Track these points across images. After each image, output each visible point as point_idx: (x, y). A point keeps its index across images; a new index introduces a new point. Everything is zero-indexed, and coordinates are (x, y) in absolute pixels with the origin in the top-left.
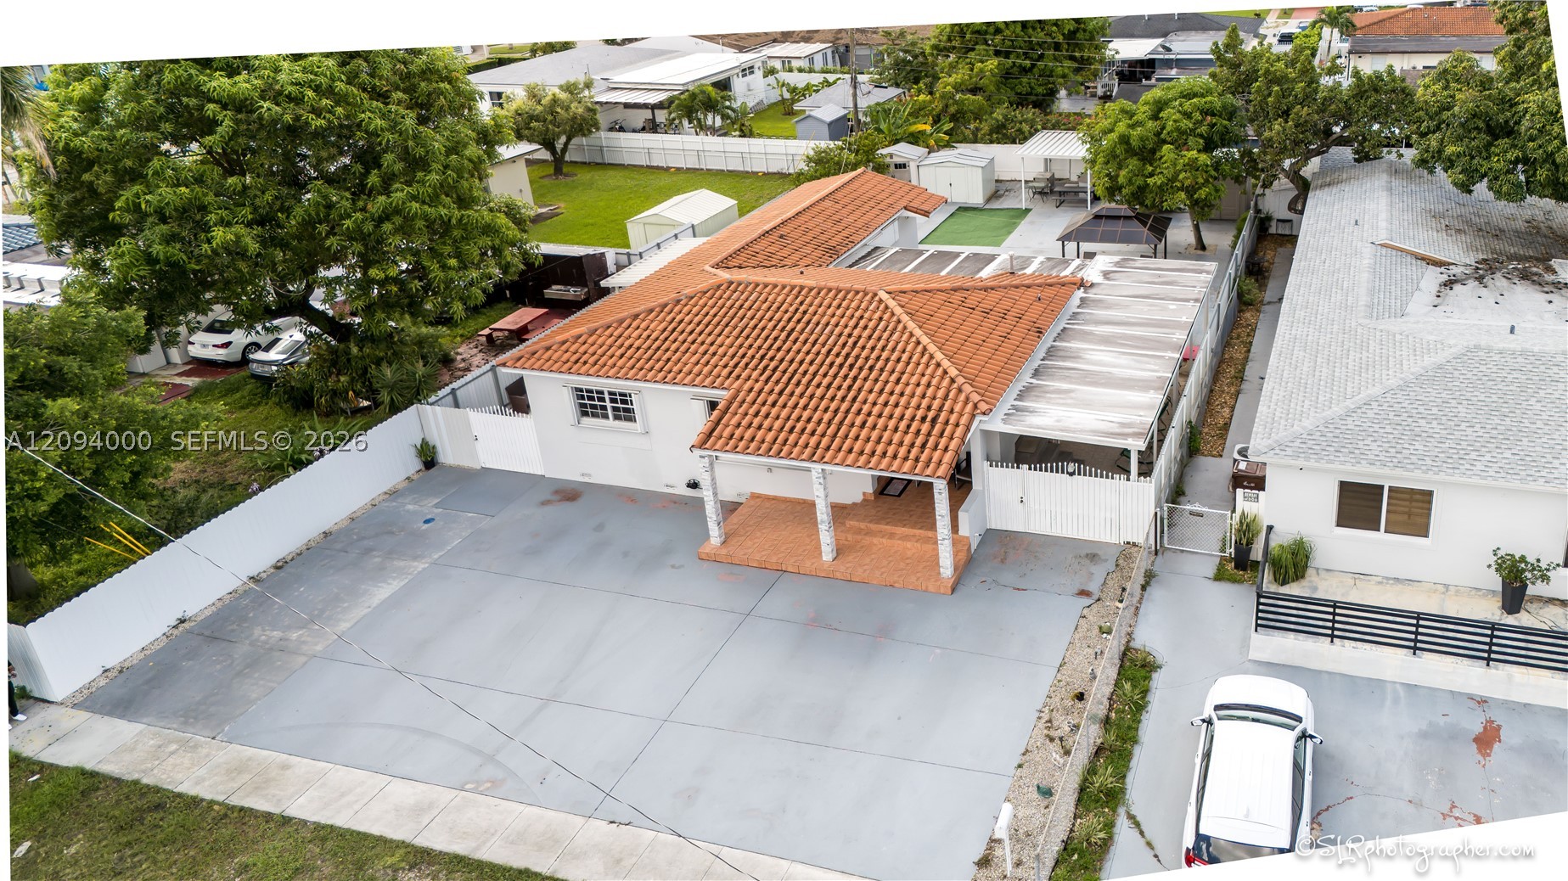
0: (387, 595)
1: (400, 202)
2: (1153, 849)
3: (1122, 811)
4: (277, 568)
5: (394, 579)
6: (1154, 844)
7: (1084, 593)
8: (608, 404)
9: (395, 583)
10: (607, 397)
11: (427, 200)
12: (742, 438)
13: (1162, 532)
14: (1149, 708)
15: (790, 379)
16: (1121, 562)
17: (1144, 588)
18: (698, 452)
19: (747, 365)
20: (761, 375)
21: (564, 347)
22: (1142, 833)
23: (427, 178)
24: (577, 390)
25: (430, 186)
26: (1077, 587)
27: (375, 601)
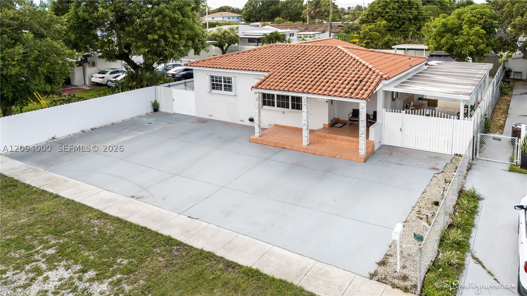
0: (126, 139)
2: (493, 275)
3: (468, 255)
4: (92, 129)
7: (434, 169)
8: (223, 84)
10: (223, 80)
17: (468, 170)
18: (254, 90)
22: (484, 267)
24: (212, 77)
26: (430, 166)
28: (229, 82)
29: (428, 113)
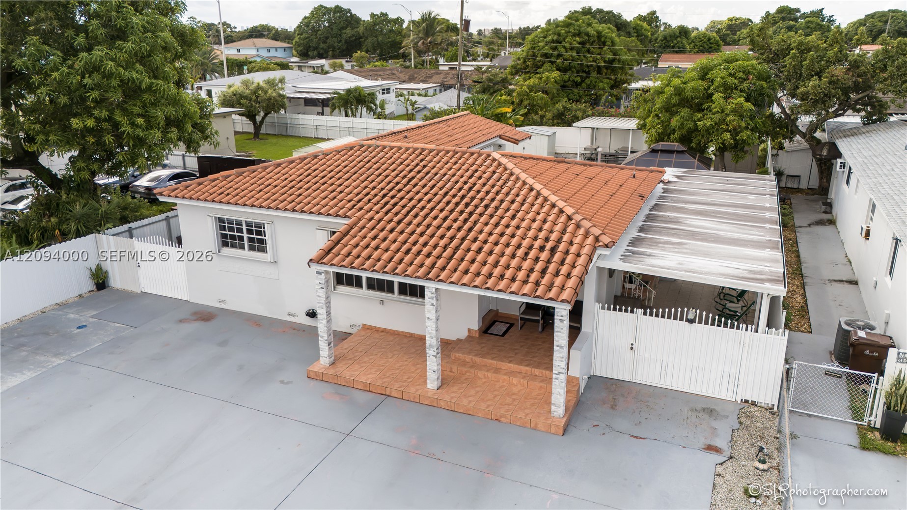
0: (16, 384)
1: (98, 59)
5: (30, 370)
7: (710, 448)
8: (245, 235)
9: (29, 374)
10: (244, 227)
11: (123, 63)
12: (359, 256)
15: (408, 212)
16: (743, 420)
18: (315, 267)
19: (369, 200)
21: (213, 184)
23: (124, 45)
24: (221, 220)
25: (126, 52)
26: (702, 441)
28: (259, 233)
29: (691, 316)
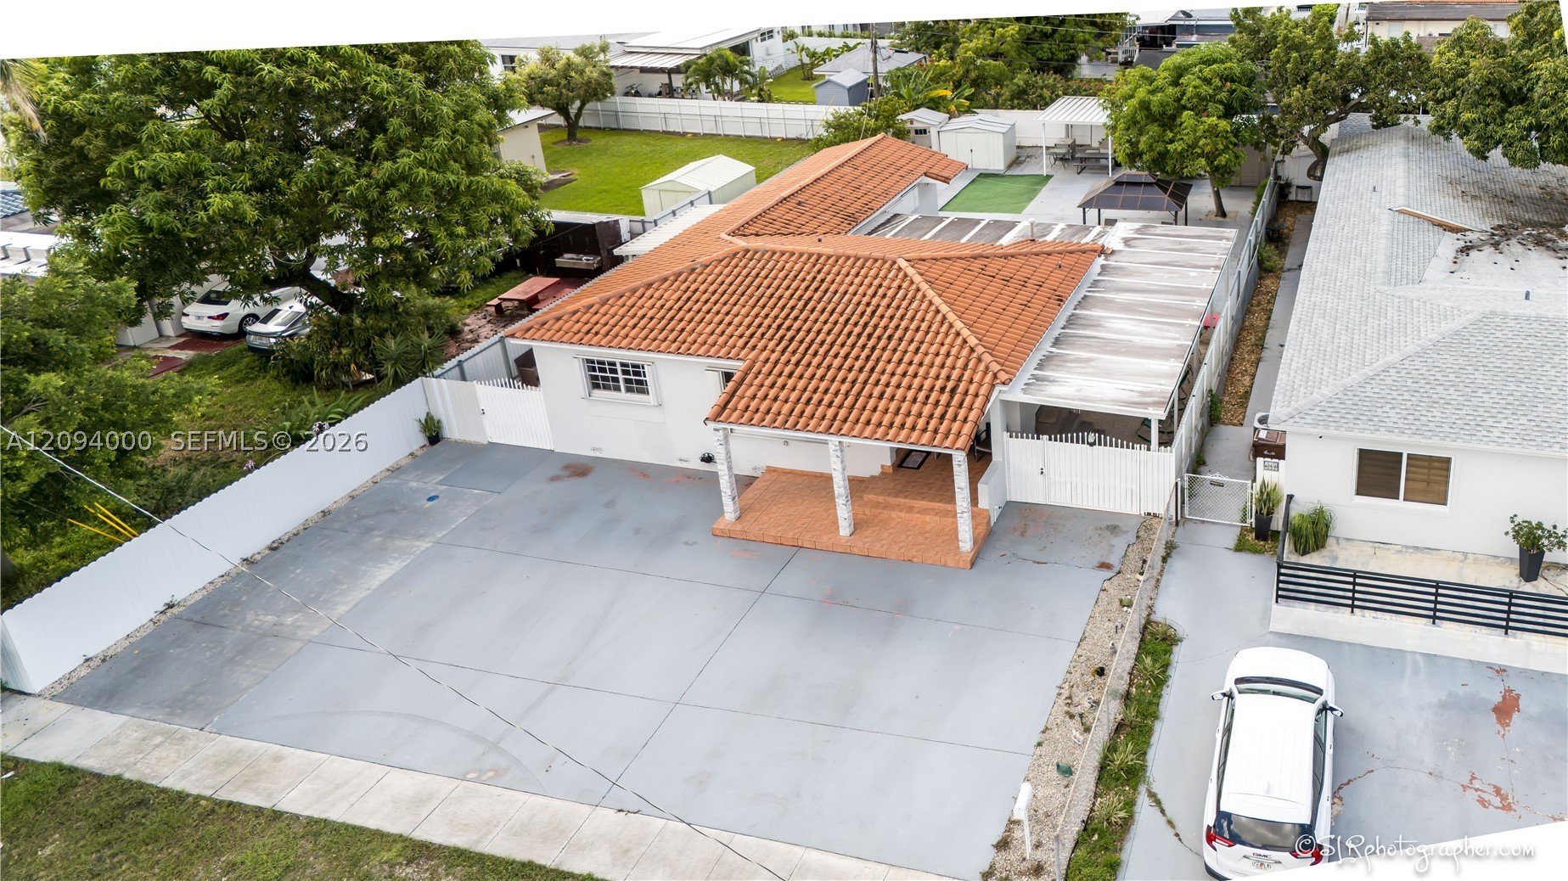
0: (387, 577)
1: (407, 168)
2: (1173, 827)
3: (1142, 789)
4: (273, 549)
5: (395, 559)
6: (1175, 822)
7: (1105, 566)
8: (620, 376)
9: (397, 564)
10: (619, 368)
11: (435, 165)
12: (757, 411)
13: (1183, 502)
14: (1170, 683)
15: (807, 349)
16: (1142, 533)
17: (1164, 560)
18: (712, 425)
19: (763, 334)
20: (777, 345)
21: (575, 318)
22: (1163, 811)
23: (436, 143)
24: (589, 361)
25: (437, 151)
26: (1097, 560)
27: (375, 583)
28: (637, 374)
